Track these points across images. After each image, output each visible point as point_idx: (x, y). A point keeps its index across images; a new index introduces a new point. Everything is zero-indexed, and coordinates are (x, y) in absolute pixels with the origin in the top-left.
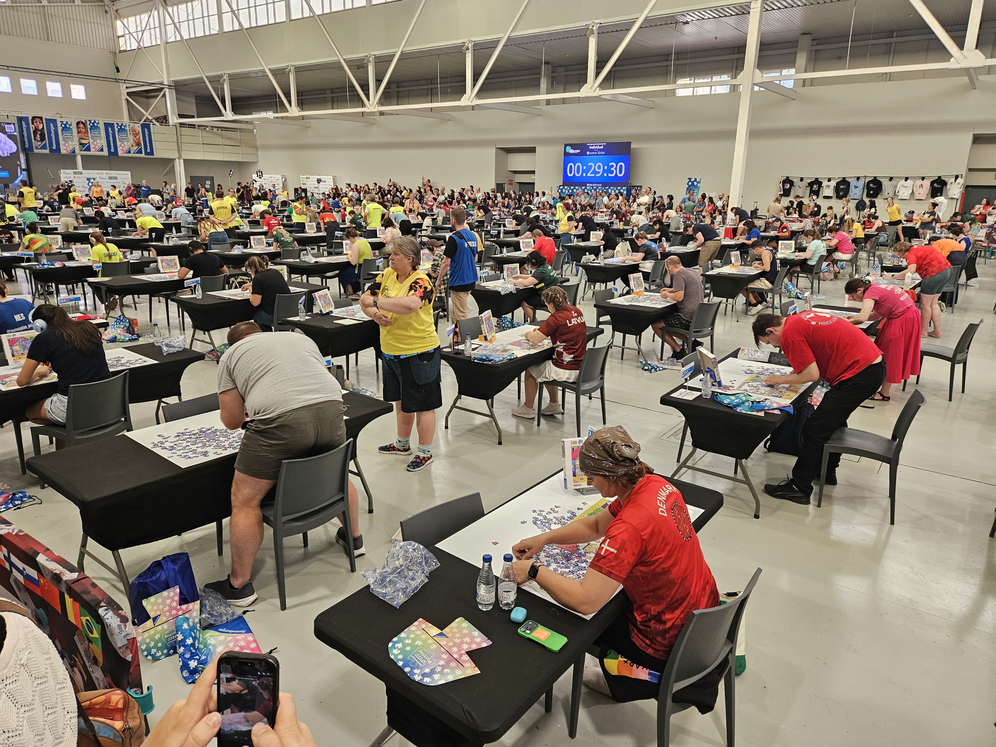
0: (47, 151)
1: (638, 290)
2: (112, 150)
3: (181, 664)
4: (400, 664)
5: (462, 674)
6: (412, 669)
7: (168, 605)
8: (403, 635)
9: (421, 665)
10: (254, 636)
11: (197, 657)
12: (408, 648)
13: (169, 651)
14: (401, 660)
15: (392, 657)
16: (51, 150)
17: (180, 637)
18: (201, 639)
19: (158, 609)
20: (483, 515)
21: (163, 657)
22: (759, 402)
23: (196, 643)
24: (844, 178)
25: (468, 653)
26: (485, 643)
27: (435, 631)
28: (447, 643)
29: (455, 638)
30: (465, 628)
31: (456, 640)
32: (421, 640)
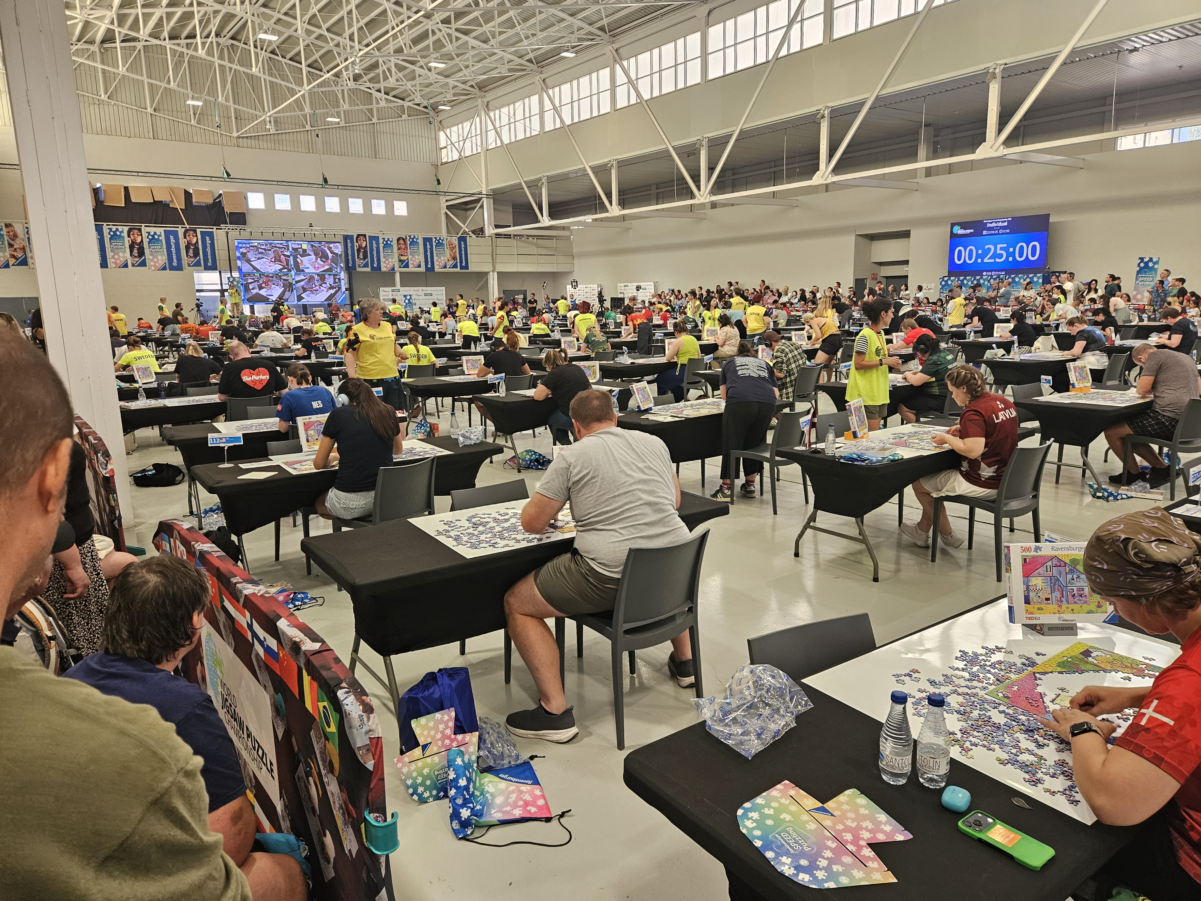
0: (368, 269)
1: (1081, 386)
2: (429, 266)
3: (451, 811)
4: (758, 844)
5: (864, 879)
6: (778, 855)
7: (441, 732)
8: (759, 800)
9: (792, 852)
10: (542, 791)
11: (471, 805)
12: (769, 822)
13: (438, 793)
15: (744, 831)
16: (373, 268)
17: (452, 775)
18: (478, 784)
19: (429, 735)
20: (875, 647)
21: (431, 799)
23: (471, 786)
25: (872, 846)
26: (901, 835)
27: (811, 802)
28: (835, 824)
29: (847, 819)
30: (862, 806)
31: (849, 823)
32: (789, 813)
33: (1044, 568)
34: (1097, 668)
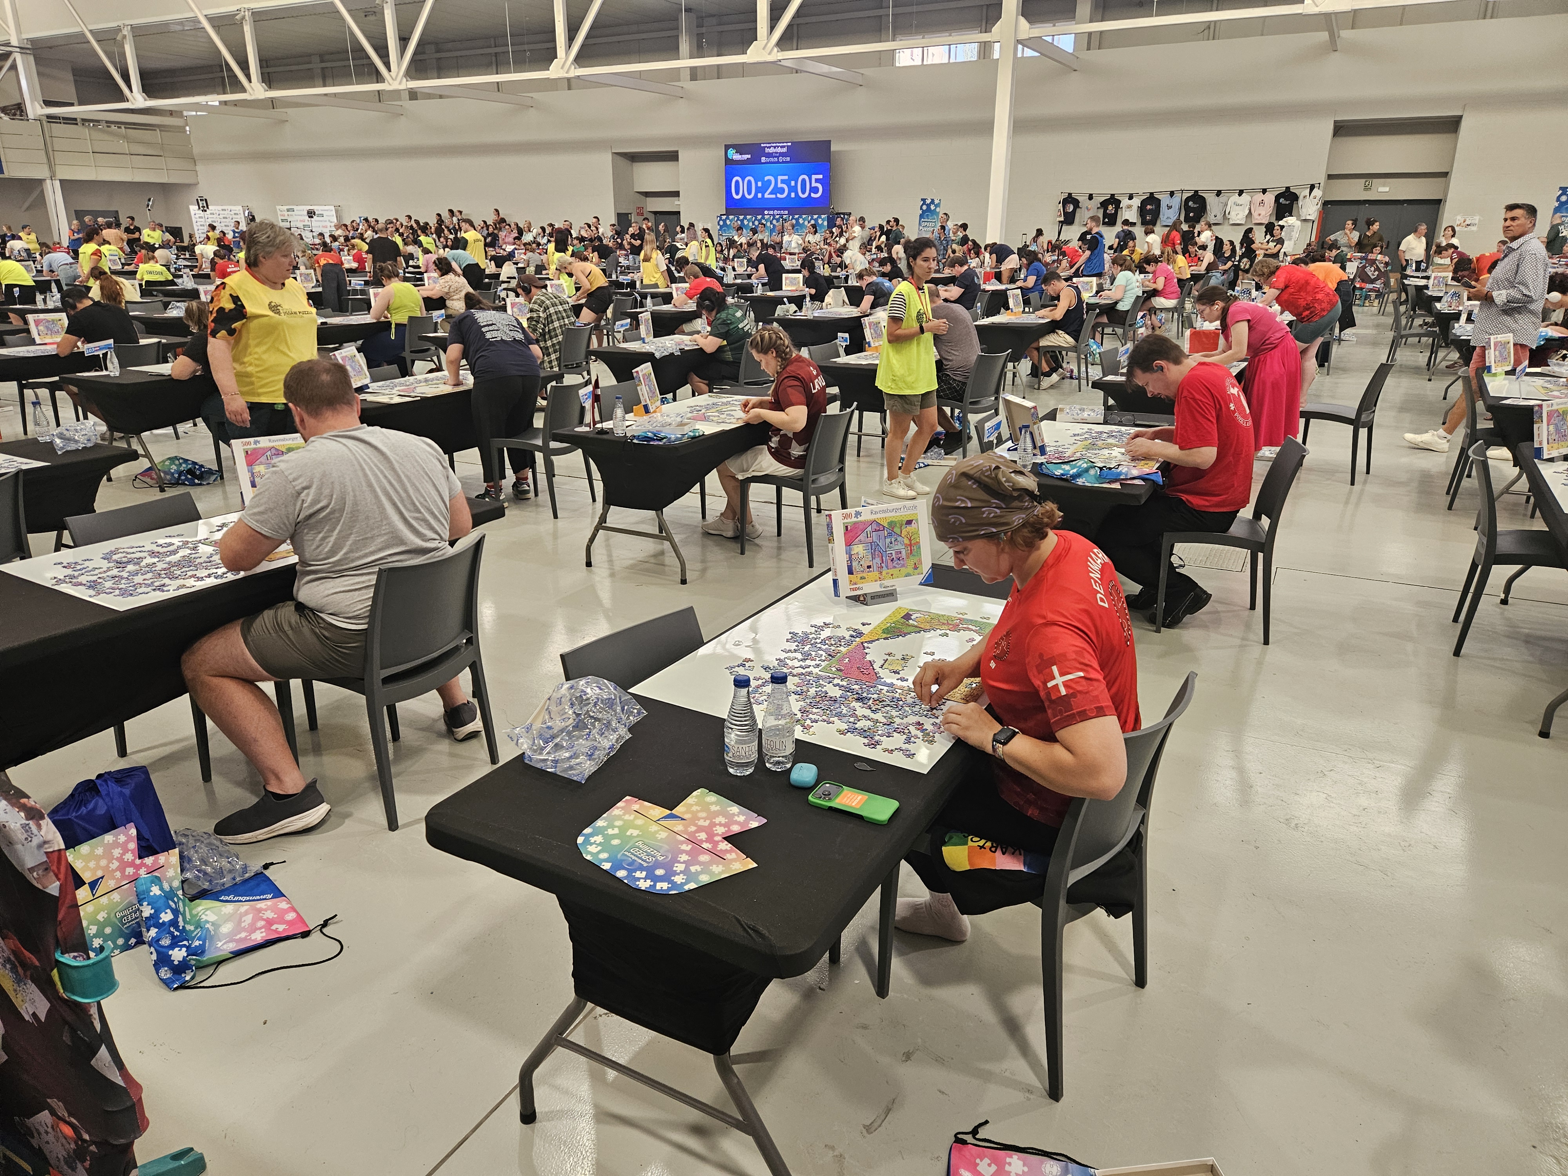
1: (877, 344)
3: (154, 958)
4: (606, 866)
5: (723, 872)
6: (630, 872)
7: (117, 859)
8: (600, 823)
9: (645, 865)
10: (289, 902)
11: (184, 943)
12: (615, 842)
13: (127, 939)
14: (606, 860)
15: (588, 858)
17: (147, 911)
18: (189, 914)
19: (98, 867)
20: (702, 644)
21: (117, 951)
22: (1110, 469)
23: (180, 920)
24: (1152, 194)
25: (727, 839)
26: (755, 822)
27: (658, 812)
28: (686, 827)
29: (699, 819)
30: (712, 804)
31: (701, 823)
32: (636, 827)
33: (864, 534)
34: (918, 629)
